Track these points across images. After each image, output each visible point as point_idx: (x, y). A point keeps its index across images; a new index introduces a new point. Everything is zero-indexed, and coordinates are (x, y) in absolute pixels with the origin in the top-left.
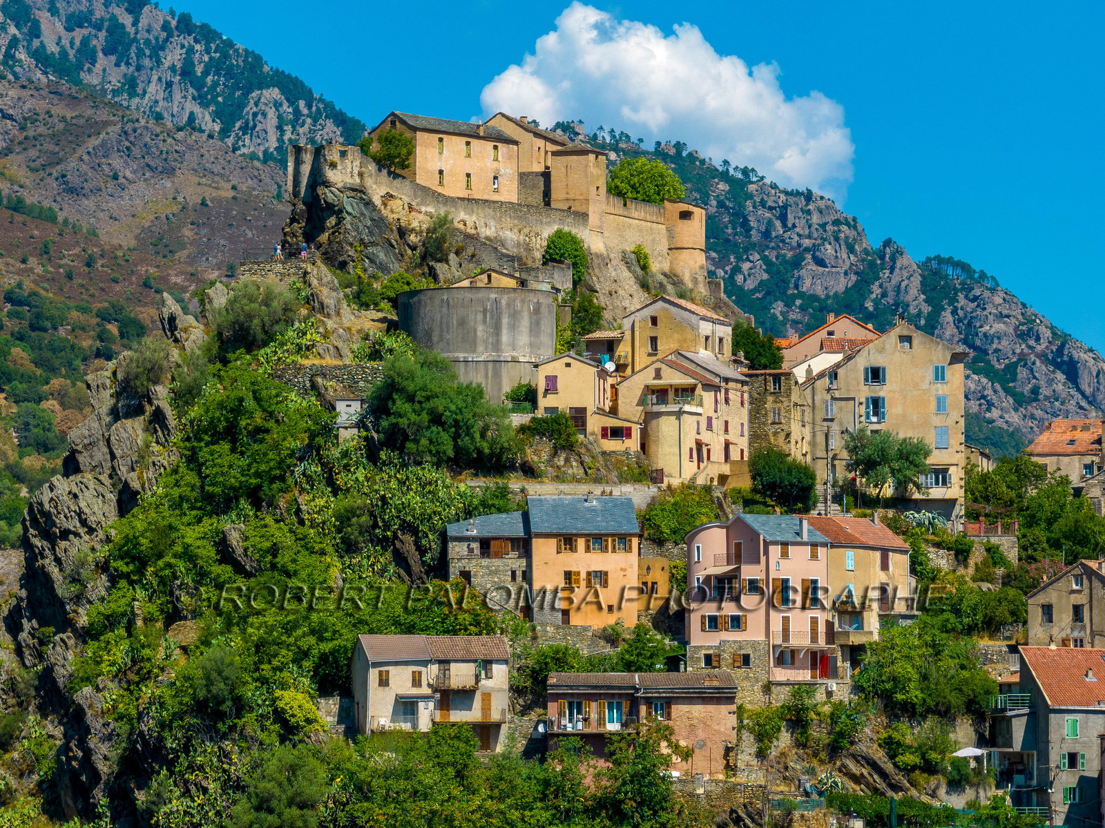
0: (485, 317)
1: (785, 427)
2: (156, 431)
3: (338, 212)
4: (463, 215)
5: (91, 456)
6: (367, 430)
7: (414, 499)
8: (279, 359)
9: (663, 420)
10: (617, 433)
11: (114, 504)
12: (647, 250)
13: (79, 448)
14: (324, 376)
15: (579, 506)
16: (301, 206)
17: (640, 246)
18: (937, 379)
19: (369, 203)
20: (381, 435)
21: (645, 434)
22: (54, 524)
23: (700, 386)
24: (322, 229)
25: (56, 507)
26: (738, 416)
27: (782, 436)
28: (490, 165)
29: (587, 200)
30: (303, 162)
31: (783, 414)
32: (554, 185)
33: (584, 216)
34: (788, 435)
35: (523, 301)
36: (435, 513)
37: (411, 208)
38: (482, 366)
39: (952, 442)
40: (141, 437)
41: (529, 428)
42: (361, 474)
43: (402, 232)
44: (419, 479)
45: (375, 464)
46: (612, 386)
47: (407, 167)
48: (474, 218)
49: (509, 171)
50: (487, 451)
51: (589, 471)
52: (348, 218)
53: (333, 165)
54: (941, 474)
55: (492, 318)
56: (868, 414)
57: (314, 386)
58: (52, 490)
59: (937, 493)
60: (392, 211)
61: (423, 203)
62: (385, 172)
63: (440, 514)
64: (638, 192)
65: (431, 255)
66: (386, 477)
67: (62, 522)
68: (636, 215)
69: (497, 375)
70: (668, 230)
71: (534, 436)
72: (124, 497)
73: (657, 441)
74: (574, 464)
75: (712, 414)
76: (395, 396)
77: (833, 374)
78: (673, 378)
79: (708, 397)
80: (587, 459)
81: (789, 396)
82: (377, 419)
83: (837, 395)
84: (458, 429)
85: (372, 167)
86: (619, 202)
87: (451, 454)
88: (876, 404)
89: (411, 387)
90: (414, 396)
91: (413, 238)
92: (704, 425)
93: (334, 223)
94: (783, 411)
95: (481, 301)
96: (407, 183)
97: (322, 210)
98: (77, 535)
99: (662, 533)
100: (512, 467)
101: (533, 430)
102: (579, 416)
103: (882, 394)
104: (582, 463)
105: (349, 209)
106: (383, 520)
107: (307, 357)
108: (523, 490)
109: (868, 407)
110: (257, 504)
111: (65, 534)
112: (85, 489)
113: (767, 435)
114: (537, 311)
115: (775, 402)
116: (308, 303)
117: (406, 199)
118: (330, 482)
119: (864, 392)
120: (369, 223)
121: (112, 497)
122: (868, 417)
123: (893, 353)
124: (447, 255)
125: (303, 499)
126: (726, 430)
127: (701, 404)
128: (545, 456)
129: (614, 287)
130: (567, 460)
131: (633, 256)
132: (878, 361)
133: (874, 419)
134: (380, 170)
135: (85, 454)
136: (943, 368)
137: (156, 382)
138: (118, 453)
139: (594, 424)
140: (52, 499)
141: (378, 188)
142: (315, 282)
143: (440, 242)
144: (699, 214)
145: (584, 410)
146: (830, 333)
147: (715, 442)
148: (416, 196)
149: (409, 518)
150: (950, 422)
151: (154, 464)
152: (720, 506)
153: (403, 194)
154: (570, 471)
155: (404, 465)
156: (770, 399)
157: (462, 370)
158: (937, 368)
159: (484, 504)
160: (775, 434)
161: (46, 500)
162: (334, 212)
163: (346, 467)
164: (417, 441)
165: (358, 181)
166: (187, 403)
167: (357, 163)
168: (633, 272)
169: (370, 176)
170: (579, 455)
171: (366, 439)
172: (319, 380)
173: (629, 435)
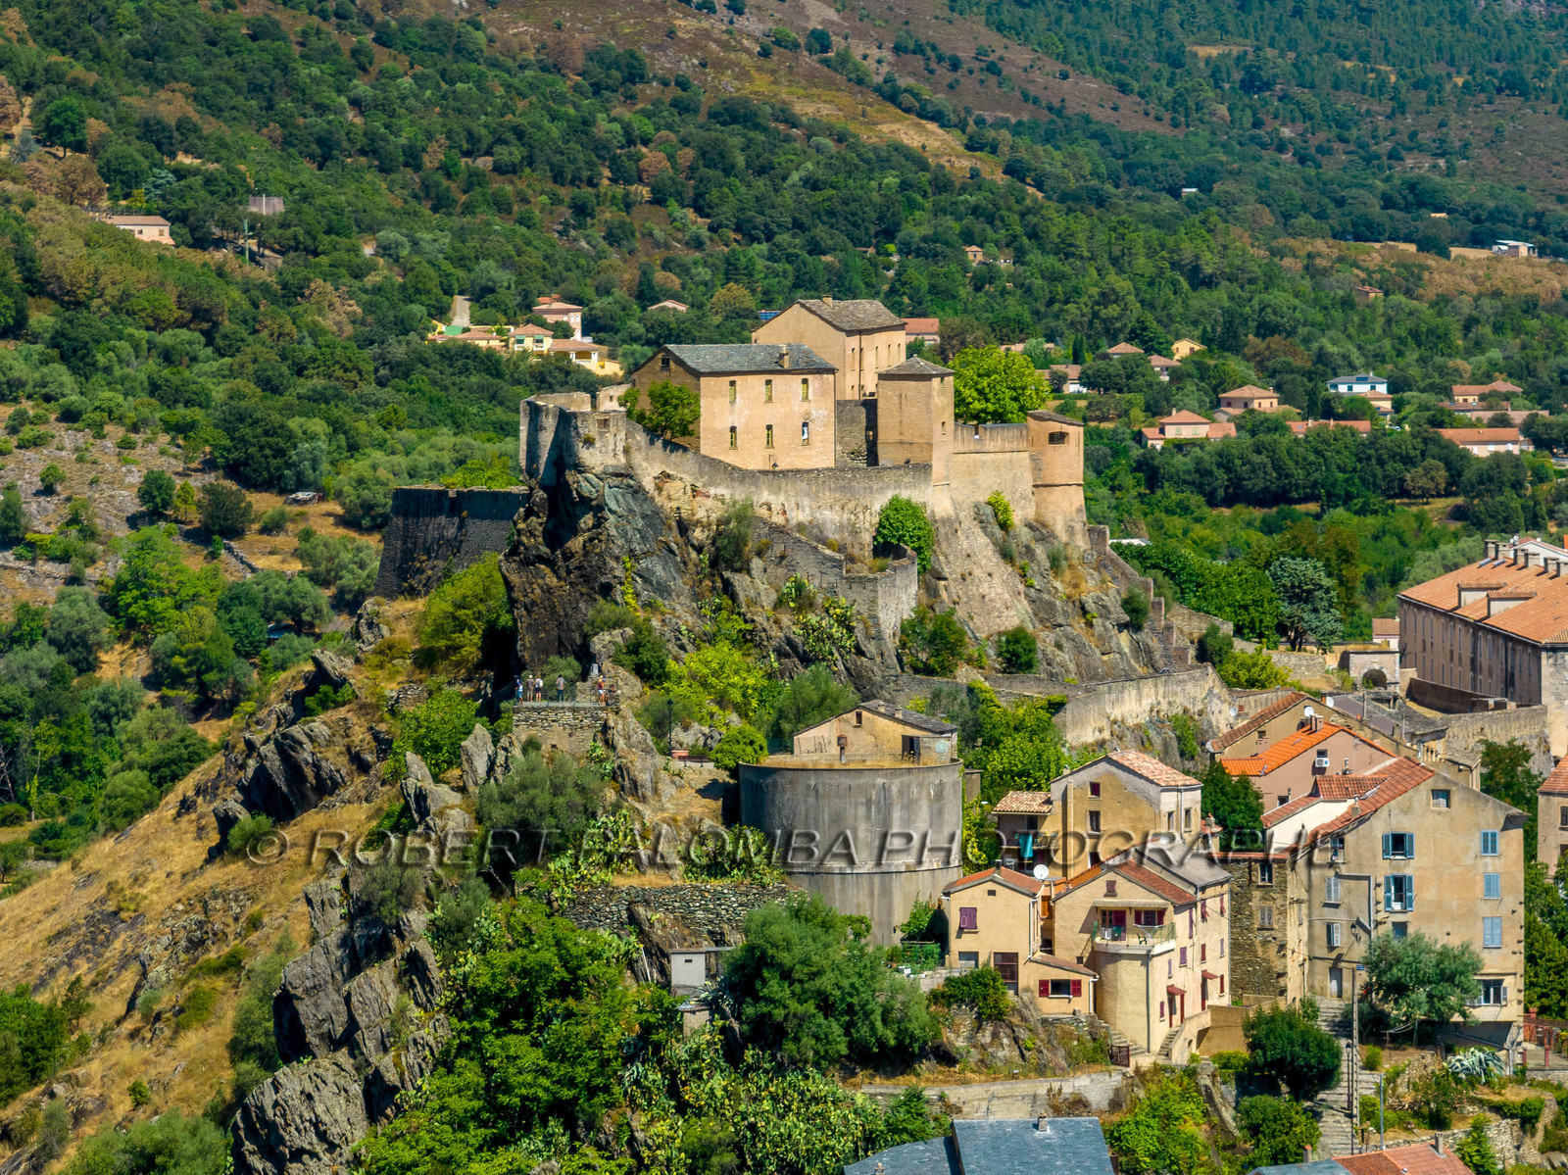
0: (869, 810)
1: (1278, 935)
2: (412, 985)
3: (599, 509)
4: (766, 496)
5: (316, 1005)
6: (724, 1017)
7: (795, 1126)
8: (583, 877)
9: (1123, 964)
10: (1060, 987)
11: (360, 1102)
12: (1006, 498)
13: (299, 992)
14: (647, 903)
15: (1028, 1137)
16: (540, 494)
17: (998, 494)
18: (1486, 850)
19: (637, 491)
20: (745, 1027)
21: (1098, 987)
22: (282, 1141)
23: (1171, 908)
24: (575, 531)
25: (284, 1116)
26: (1217, 932)
27: (1273, 949)
28: (798, 408)
29: (931, 445)
30: (542, 428)
31: (1275, 917)
32: (882, 421)
33: (924, 469)
34: (1282, 947)
35: (920, 785)
36: (826, 1148)
37: (695, 491)
38: (865, 880)
39: (1507, 938)
40: (394, 997)
41: (943, 995)
42: (718, 1082)
43: (684, 527)
44: (802, 1094)
45: (736, 1068)
46: (1046, 899)
47: (691, 434)
48: (782, 498)
49: (822, 412)
50: (892, 1042)
51: (1027, 1054)
52: (612, 518)
53: (589, 442)
54: (1493, 989)
55: (879, 811)
56: (1388, 901)
57: (633, 919)
58: (277, 1091)
59: (1485, 1013)
60: (669, 498)
61: (711, 483)
62: (659, 443)
63: (833, 1149)
64: (987, 400)
65: (727, 561)
66: (754, 1091)
67: (295, 1139)
68: (990, 445)
69: (886, 892)
70: (1033, 459)
71: (949, 1005)
72: (374, 1090)
73: (1115, 993)
74: (1005, 1041)
75: (1186, 943)
76: (766, 974)
77: (1336, 838)
78: (1133, 896)
79: (1181, 921)
80: (1023, 1034)
81: (1283, 891)
82: (739, 1003)
83: (1344, 871)
84: (853, 1014)
85: (641, 437)
86: (967, 433)
87: (844, 1051)
88: (1400, 886)
89: (785, 958)
90: (791, 970)
91: (698, 535)
92: (1176, 963)
93: (590, 523)
94: (1275, 912)
95: (863, 789)
96: (690, 455)
97: (574, 504)
98: (313, 1155)
99: (1138, 1161)
100: (923, 1055)
101: (948, 996)
102: (1007, 964)
103: (1408, 872)
104: (1016, 1040)
105: (613, 505)
106: (754, 1158)
107: (620, 872)
108: (941, 1098)
109: (1388, 890)
110: (570, 1125)
111: (297, 1155)
112: (322, 1086)
113: (1252, 944)
114: (939, 796)
115: (1264, 898)
116: (614, 778)
117: (688, 479)
118: (673, 1091)
119: (1383, 868)
120: (640, 523)
121: (356, 1089)
122: (1388, 905)
123: (1424, 815)
124: (748, 561)
125: (639, 1120)
126: (1203, 958)
127: (1172, 935)
128: (965, 1031)
129: (968, 565)
130: (995, 1036)
131: (989, 510)
132: (1403, 825)
133: (1397, 906)
134: (652, 442)
135: (308, 1001)
136: (1494, 835)
137: (407, 907)
138: (362, 1020)
139: (1029, 976)
140: (276, 1104)
141: (649, 467)
142: (621, 743)
143: (738, 542)
144: (1076, 433)
145: (1014, 957)
146: (1322, 753)
147: (1188, 980)
148: (701, 474)
149: (791, 1156)
150: (1504, 911)
151: (415, 1042)
152: (1210, 1098)
153: (684, 470)
154: (1000, 1054)
155: (780, 1070)
156: (1257, 894)
157: (838, 886)
158: (1485, 835)
159: (893, 1129)
160: (1265, 943)
161: (268, 1103)
162: (591, 508)
163: (697, 1075)
164: (797, 1039)
165: (623, 460)
166: (455, 943)
167: (622, 435)
168: (991, 535)
169: (639, 449)
170: (1011, 1026)
171: (723, 1030)
172: (641, 910)
173: (1077, 992)
